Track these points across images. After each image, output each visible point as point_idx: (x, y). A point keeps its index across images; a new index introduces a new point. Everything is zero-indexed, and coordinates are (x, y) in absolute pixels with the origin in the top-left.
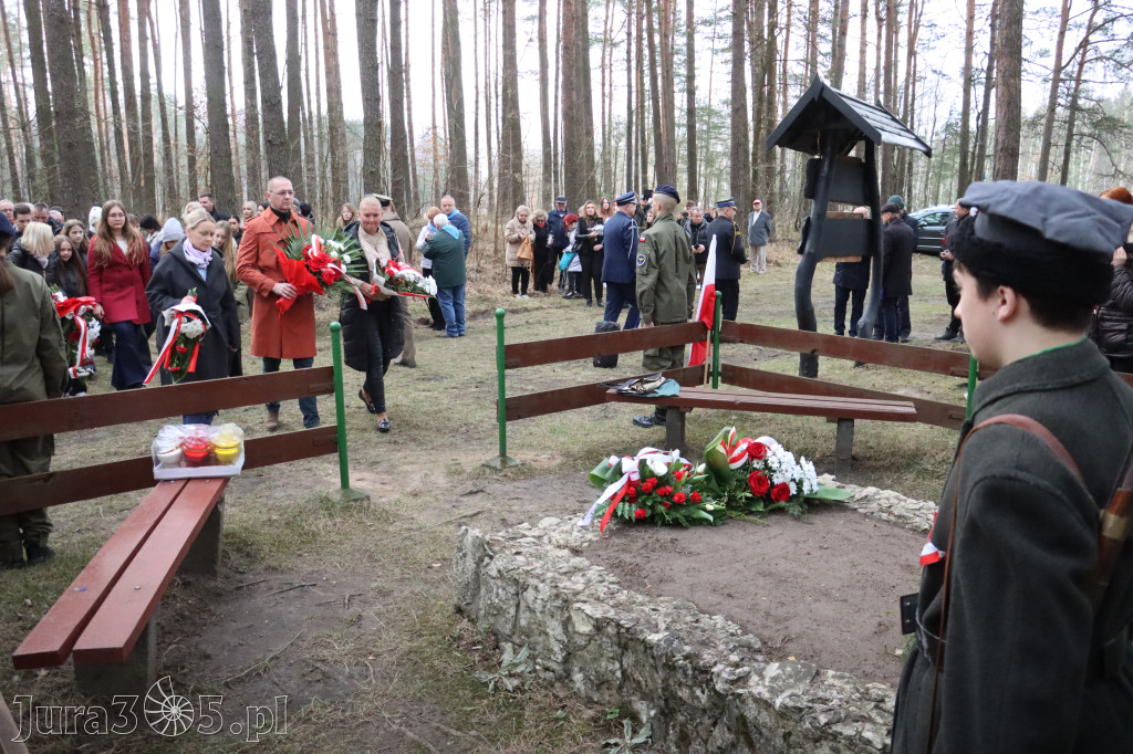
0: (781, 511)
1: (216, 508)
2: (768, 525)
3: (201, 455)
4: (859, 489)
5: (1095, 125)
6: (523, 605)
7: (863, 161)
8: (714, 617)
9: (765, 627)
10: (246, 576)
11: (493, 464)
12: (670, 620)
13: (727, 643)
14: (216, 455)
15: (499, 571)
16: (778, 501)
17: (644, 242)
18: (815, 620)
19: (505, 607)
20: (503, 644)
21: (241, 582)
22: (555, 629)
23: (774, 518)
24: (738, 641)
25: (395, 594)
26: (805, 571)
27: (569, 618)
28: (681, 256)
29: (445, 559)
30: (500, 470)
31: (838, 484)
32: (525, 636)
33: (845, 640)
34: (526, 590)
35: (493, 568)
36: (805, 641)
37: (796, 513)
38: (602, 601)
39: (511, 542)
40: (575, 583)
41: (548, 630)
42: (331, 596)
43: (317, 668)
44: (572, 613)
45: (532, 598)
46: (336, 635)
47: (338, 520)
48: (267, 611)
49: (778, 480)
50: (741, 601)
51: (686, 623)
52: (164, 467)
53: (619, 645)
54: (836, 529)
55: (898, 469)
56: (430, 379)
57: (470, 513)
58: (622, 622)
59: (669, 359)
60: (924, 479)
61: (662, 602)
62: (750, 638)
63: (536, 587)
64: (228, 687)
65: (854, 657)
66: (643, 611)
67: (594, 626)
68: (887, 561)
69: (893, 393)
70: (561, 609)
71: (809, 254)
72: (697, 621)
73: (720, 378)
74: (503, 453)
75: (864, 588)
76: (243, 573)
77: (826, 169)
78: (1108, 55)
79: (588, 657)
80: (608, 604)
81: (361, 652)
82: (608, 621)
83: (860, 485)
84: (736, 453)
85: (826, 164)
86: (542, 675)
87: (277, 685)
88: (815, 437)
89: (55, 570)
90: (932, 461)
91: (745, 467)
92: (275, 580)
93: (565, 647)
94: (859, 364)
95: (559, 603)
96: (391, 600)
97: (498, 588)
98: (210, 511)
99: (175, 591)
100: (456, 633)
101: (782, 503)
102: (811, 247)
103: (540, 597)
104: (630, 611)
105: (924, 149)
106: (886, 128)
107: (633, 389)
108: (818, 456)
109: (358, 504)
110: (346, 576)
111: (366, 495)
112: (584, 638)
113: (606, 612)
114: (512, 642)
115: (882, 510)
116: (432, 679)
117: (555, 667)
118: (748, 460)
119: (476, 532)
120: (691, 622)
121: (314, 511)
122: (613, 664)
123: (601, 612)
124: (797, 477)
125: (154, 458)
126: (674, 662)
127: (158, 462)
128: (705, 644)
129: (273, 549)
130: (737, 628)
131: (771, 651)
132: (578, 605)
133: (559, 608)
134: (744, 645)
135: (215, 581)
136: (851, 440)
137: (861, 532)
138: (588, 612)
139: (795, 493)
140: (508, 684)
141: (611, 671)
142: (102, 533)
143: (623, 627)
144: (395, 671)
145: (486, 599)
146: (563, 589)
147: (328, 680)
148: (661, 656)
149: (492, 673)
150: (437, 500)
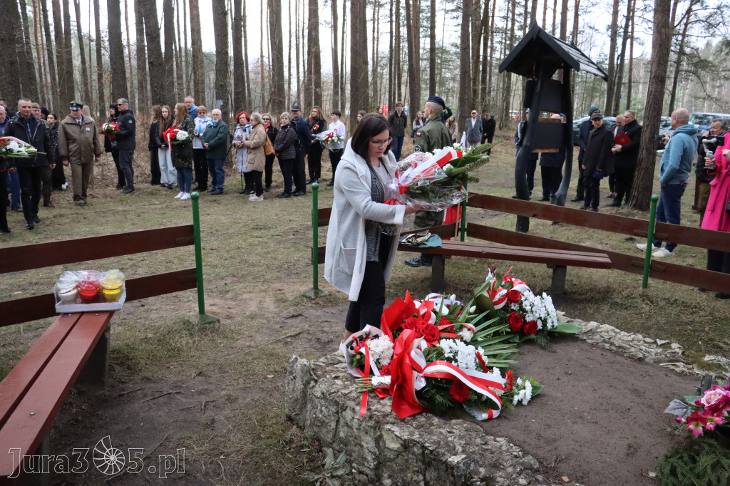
0: (531, 342)
1: (104, 334)
2: (523, 354)
3: (93, 294)
4: (584, 323)
5: (695, 65)
6: (342, 421)
7: (562, 83)
8: (498, 439)
9: (538, 447)
10: (126, 385)
11: (308, 295)
12: (464, 442)
13: (514, 466)
14: (103, 294)
15: (323, 393)
16: (529, 334)
17: (419, 136)
18: (577, 442)
19: (327, 421)
20: (325, 449)
21: (123, 390)
22: (368, 443)
23: (527, 348)
24: (523, 464)
25: (240, 401)
26: (560, 396)
27: (381, 436)
29: (276, 372)
30: (314, 299)
31: (569, 319)
32: (343, 445)
33: (605, 462)
34: (345, 410)
35: (319, 389)
36: (572, 462)
37: (543, 344)
38: (407, 423)
39: (330, 368)
40: (384, 406)
41: (363, 443)
42: (192, 402)
44: (383, 433)
45: (350, 417)
46: (195, 437)
47: (197, 339)
48: (142, 415)
49: (529, 318)
50: (516, 423)
51: (477, 446)
52: (64, 303)
53: (423, 462)
54: (575, 358)
55: (596, 302)
56: (261, 229)
57: (295, 333)
58: (427, 445)
59: (432, 220)
60: (616, 310)
61: (455, 424)
62: (529, 459)
63: (354, 409)
65: (616, 478)
66: (441, 433)
67: (402, 445)
68: (618, 386)
69: (582, 244)
70: (374, 428)
71: (526, 146)
72: (486, 444)
73: (466, 233)
74: (316, 287)
75: (607, 411)
76: (125, 382)
77: (539, 87)
78: (704, 19)
79: (396, 467)
80: (412, 425)
81: (215, 452)
82: (415, 443)
83: (583, 320)
84: (497, 297)
85: (539, 84)
86: (358, 477)
87: (148, 480)
88: (535, 277)
90: (620, 296)
91: (506, 308)
92: (149, 388)
93: (377, 458)
94: (555, 223)
95: (372, 423)
96: (237, 406)
97: (322, 406)
98: (99, 338)
99: (71, 400)
100: (288, 437)
101: (533, 336)
102: (527, 142)
103: (357, 417)
104: (431, 433)
105: (603, 75)
106: (580, 60)
107: (409, 242)
108: (537, 290)
109: (212, 326)
110: (202, 385)
111: (217, 318)
112: (393, 453)
113: (412, 434)
114: (333, 448)
115: (604, 341)
116: (271, 477)
117: (368, 472)
118: (507, 303)
119: (304, 361)
120: (482, 444)
121: (179, 332)
122: (418, 476)
123: (407, 433)
124: (543, 316)
125: (55, 296)
126: (472, 483)
127: (59, 300)
128: (496, 466)
129: (148, 362)
130: (518, 450)
131: (546, 471)
132: (388, 426)
133: (372, 427)
134: (527, 468)
135: (103, 390)
136: (564, 281)
137: (592, 359)
138: (397, 433)
139: (541, 328)
140: (331, 484)
141: (415, 481)
142: (21, 348)
143: (426, 448)
144: (241, 470)
145: (312, 413)
146: (375, 411)
147: (188, 477)
148: (461, 476)
149: (317, 474)
150: (269, 321)
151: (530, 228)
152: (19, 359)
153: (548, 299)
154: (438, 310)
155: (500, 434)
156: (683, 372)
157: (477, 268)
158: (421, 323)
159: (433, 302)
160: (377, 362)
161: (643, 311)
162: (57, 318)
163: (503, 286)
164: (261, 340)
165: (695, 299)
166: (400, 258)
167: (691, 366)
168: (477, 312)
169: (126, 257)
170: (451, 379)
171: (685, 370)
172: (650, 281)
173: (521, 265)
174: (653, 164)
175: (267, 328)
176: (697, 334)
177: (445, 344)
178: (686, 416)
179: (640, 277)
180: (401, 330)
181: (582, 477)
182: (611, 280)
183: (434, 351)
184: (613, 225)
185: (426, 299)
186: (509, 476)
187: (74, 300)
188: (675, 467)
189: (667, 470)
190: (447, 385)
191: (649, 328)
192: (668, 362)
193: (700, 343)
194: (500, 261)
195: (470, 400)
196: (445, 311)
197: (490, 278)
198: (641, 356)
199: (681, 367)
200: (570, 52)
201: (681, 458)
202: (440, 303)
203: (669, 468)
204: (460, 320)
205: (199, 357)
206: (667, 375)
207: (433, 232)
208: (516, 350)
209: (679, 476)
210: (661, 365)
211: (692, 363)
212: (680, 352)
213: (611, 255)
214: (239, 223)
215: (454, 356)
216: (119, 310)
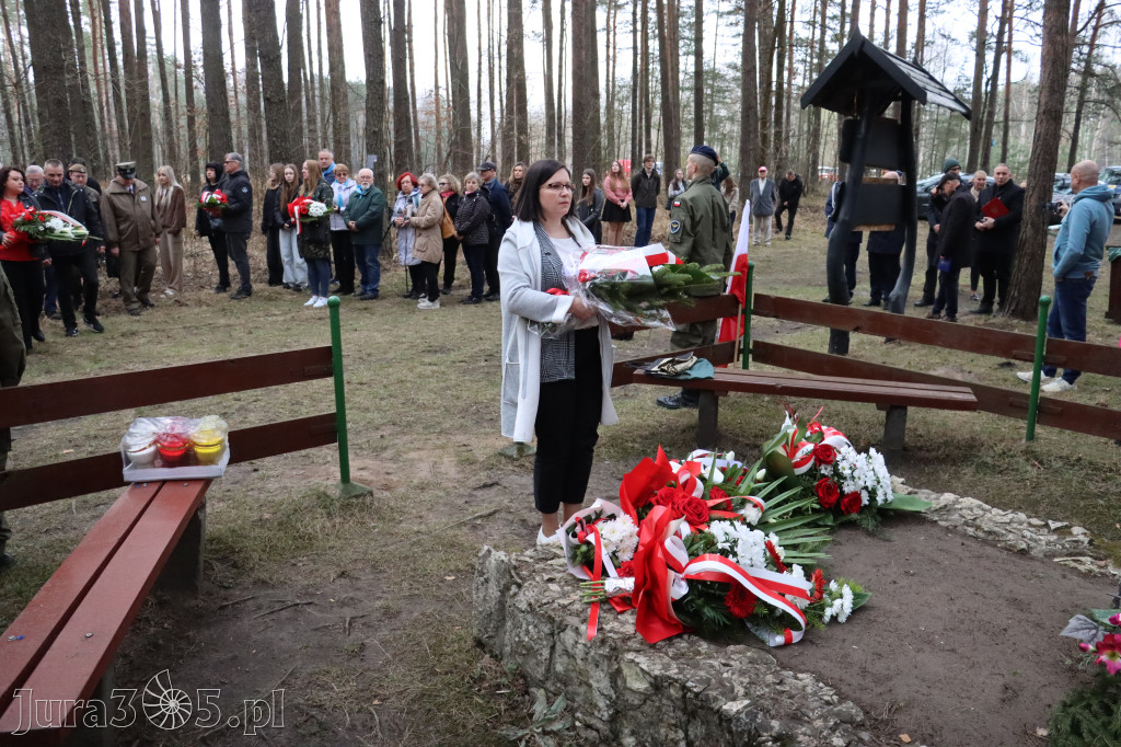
0: (852, 525)
1: (196, 514)
2: (840, 544)
3: (180, 453)
4: (934, 496)
5: (1110, 92)
6: (559, 648)
7: (899, 122)
8: (800, 676)
9: (863, 689)
10: (231, 591)
11: (509, 452)
12: (747, 680)
13: (824, 717)
14: (195, 453)
15: (530, 605)
16: (849, 513)
17: (679, 207)
18: (924, 680)
19: (537, 647)
20: (533, 690)
21: (226, 599)
22: (600, 681)
23: (844, 534)
24: (838, 714)
25: (404, 615)
26: (896, 608)
27: (619, 671)
28: (718, 223)
29: (459, 571)
30: (517, 460)
31: (910, 489)
32: (561, 684)
33: (968, 711)
34: (563, 630)
35: (524, 598)
36: (916, 712)
37: (870, 528)
38: (659, 650)
39: (541, 565)
40: (623, 623)
41: (591, 681)
42: (331, 617)
43: (313, 716)
44: (623, 666)
45: (572, 642)
46: (335, 671)
47: (338, 520)
48: (254, 637)
49: (848, 488)
50: (829, 650)
51: (768, 686)
52: (135, 467)
53: (684, 711)
54: (920, 549)
55: (954, 463)
56: (436, 352)
57: (488, 511)
58: (689, 684)
59: (699, 336)
60: (985, 474)
61: (733, 652)
62: (848, 707)
63: (577, 628)
64: (205, 743)
65: (985, 737)
66: (712, 666)
67: (651, 684)
68: (987, 593)
69: (932, 373)
70: (609, 658)
71: (844, 222)
72: (781, 683)
73: (750, 359)
75: (970, 632)
76: (228, 588)
77: (863, 130)
79: (643, 720)
80: (667, 654)
81: (365, 694)
82: (672, 681)
83: (933, 490)
84: (799, 455)
85: (863, 125)
86: (584, 734)
88: (858, 423)
89: (9, 587)
90: (992, 453)
91: (812, 473)
92: (266, 597)
93: (613, 704)
94: (889, 340)
95: (606, 650)
96: (399, 624)
97: (528, 625)
98: (189, 520)
99: (147, 614)
100: (477, 672)
101: (854, 516)
102: (845, 215)
103: (582, 641)
104: (696, 666)
105: (963, 110)
106: (928, 87)
107: (663, 370)
108: (862, 444)
109: (360, 500)
110: (346, 592)
111: (368, 488)
112: (637, 696)
113: (666, 667)
114: (546, 689)
115: (966, 524)
116: (450, 733)
117: (599, 725)
118: (815, 465)
119: (502, 555)
120: (774, 683)
121: (310, 509)
122: (676, 732)
123: (661, 667)
124: (870, 484)
125: (123, 457)
126: (760, 744)
127: (128, 462)
128: (797, 717)
129: (264, 557)
130: (832, 693)
131: (876, 725)
132: (630, 656)
133: (606, 656)
134: (846, 721)
135: (196, 599)
136: (903, 430)
137: (947, 552)
138: (644, 666)
139: (867, 503)
140: (542, 744)
141: (672, 740)
142: (72, 535)
143: (691, 691)
144: (405, 721)
145: (513, 635)
146: (610, 632)
147: (325, 733)
148: (742, 733)
149: (522, 728)
150: (448, 494)
151: (850, 348)
152: (70, 551)
153: (878, 459)
154: (707, 476)
155: (802, 667)
156: (1090, 571)
157: (768, 410)
158: (681, 495)
159: (700, 464)
160: (614, 556)
161: (1028, 476)
162: (126, 489)
163: (807, 439)
164: (437, 522)
165: (1110, 458)
166: (649, 395)
167: (1103, 563)
168: (768, 478)
169: (231, 395)
170: (727, 583)
171: (1094, 568)
172: (1039, 429)
173: (837, 405)
174: (1043, 247)
175: (445, 504)
176: (1112, 512)
177: (718, 529)
178: (1096, 640)
179: (1023, 424)
180: (650, 506)
181: (931, 736)
182: (977, 428)
183: (701, 539)
184: (979, 342)
185: (689, 459)
186: (816, 734)
187: (151, 462)
188: (1079, 721)
189: (1065, 725)
190: (721, 592)
191: (1037, 503)
192: (1067, 555)
193: (1118, 526)
194: (804, 399)
195: (757, 615)
196: (719, 478)
197: (789, 426)
198: (1024, 546)
199: (1087, 564)
200: (912, 74)
201: (1088, 706)
202: (710, 465)
203: (1068, 721)
204: (741, 491)
205: (342, 549)
206: (1064, 577)
207: (699, 354)
208: (828, 538)
209: (1084, 735)
210: (1056, 560)
211: (1106, 558)
212: (1086, 540)
213: (976, 389)
214: (403, 343)
215: (732, 548)
216: (220, 477)
